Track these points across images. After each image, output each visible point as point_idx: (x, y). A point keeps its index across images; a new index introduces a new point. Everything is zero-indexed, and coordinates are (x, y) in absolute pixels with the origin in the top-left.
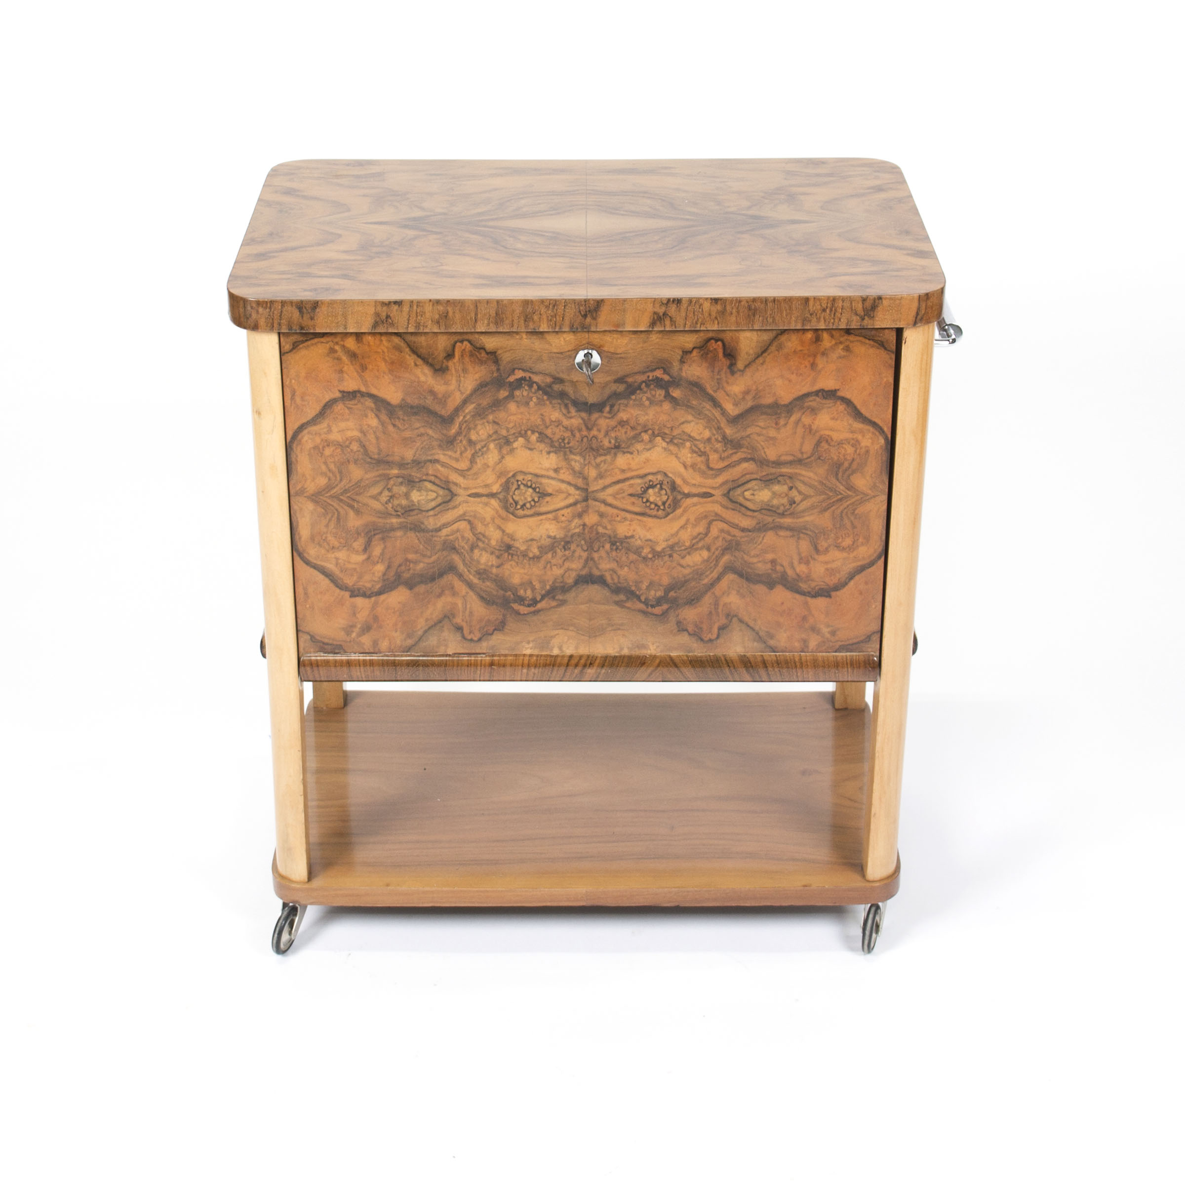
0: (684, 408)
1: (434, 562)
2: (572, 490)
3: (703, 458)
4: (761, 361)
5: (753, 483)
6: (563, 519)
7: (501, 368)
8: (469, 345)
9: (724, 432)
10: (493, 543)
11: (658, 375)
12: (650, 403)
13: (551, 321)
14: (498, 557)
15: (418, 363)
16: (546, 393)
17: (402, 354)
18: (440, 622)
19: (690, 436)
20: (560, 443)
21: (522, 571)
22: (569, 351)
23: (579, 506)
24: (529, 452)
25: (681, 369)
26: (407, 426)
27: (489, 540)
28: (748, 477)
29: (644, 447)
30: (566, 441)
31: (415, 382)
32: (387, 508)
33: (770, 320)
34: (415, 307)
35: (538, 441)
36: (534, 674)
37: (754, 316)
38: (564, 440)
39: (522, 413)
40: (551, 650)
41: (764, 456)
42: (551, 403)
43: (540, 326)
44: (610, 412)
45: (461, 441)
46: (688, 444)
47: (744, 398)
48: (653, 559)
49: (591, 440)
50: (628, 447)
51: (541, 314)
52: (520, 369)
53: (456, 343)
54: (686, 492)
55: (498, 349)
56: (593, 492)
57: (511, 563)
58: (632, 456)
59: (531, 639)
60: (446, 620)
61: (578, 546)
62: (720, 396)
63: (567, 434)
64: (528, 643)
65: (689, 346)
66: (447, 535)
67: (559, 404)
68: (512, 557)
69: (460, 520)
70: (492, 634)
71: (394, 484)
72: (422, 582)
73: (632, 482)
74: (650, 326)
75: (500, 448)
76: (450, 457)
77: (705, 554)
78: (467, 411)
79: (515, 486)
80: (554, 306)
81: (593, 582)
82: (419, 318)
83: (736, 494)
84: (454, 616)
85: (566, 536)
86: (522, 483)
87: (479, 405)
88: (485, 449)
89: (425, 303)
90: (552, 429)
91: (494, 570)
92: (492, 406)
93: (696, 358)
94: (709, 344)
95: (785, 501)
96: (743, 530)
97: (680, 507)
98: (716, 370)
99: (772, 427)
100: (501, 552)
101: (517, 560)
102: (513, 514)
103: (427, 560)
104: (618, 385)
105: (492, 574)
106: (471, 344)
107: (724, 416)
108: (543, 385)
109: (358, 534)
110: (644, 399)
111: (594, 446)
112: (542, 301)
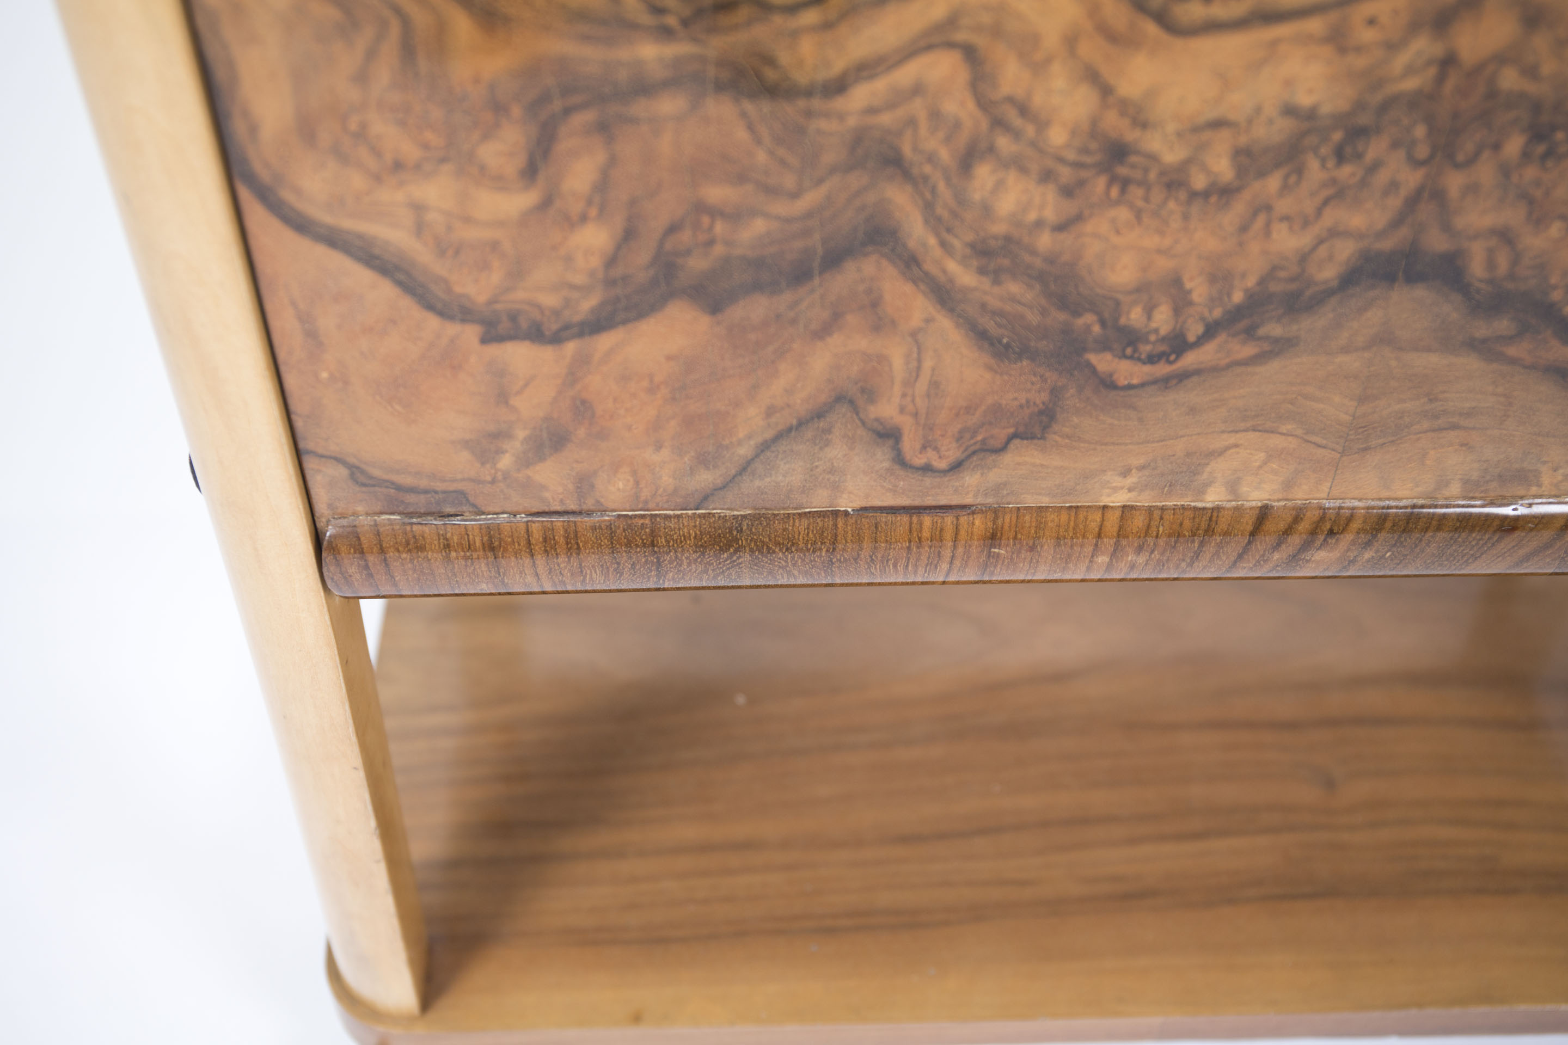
1: (809, 215)
6: (1368, 35)
10: (1057, 137)
14: (1068, 192)
18: (819, 414)
21: (1151, 241)
27: (1042, 125)
40: (1201, 491)
57: (1113, 213)
59: (1136, 462)
60: (843, 409)
61: (1395, 145)
64: (1126, 472)
66: (871, 111)
68: (1123, 191)
69: (929, 48)
70: (1003, 449)
72: (757, 287)
81: (1413, 277)
84: (870, 394)
85: (1359, 106)
91: (1045, 241)
100: (1084, 174)
101: (1140, 203)
102: (1161, 18)
103: (782, 208)
105: (1033, 252)
109: (499, 108)
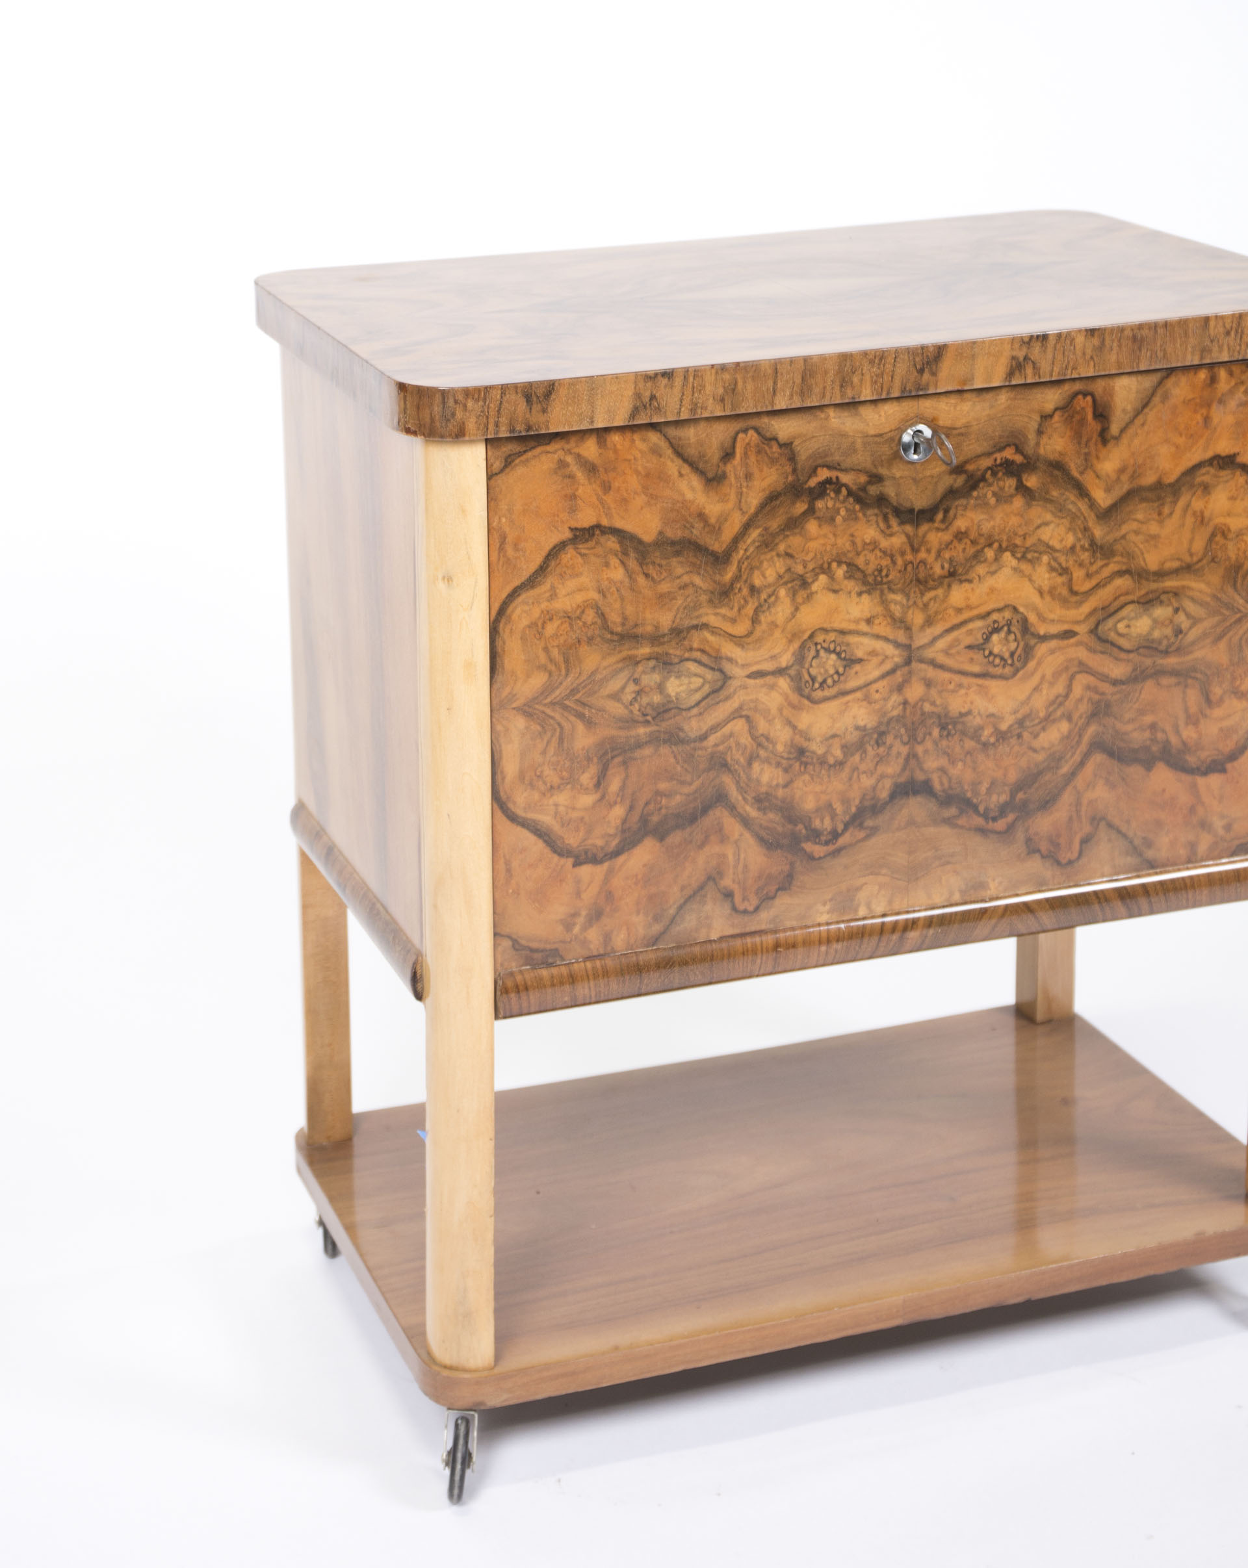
0: (1041, 503)
1: (696, 792)
2: (890, 650)
3: (1064, 579)
4: (1141, 422)
5: (1130, 607)
6: (877, 696)
7: (799, 467)
8: (755, 435)
9: (1093, 534)
10: (780, 748)
11: (1009, 457)
12: (997, 500)
13: (876, 382)
14: (786, 770)
15: (683, 472)
16: (859, 500)
17: (662, 459)
18: (701, 887)
19: (1048, 546)
20: (875, 577)
21: (818, 788)
22: (891, 431)
23: (899, 673)
24: (832, 596)
25: (1038, 444)
26: (665, 574)
27: (774, 744)
28: (1123, 599)
29: (987, 569)
30: (884, 573)
31: (678, 501)
32: (631, 712)
33: (1160, 354)
34: (691, 379)
35: (846, 578)
36: (836, 951)
37: (1140, 350)
38: (880, 571)
39: (825, 536)
40: (856, 911)
41: (1142, 563)
42: (864, 515)
43: (861, 392)
44: (943, 521)
45: (740, 589)
46: (1045, 559)
47: (1118, 479)
48: (997, 744)
49: (917, 567)
50: (967, 572)
51: (863, 374)
52: (823, 466)
53: (737, 434)
54: (1042, 633)
55: (795, 438)
56: (918, 648)
57: (803, 778)
58: (972, 585)
59: (828, 897)
60: (711, 883)
61: (896, 737)
62: (1088, 480)
63: (886, 562)
64: (824, 904)
65: (1049, 407)
66: (716, 745)
67: (876, 515)
68: (805, 767)
69: (734, 718)
70: (773, 898)
71: (644, 672)
72: (677, 827)
73: (971, 626)
74: (1006, 378)
75: (794, 594)
76: (724, 616)
77: (1065, 726)
78: (749, 541)
79: (813, 653)
80: (881, 359)
81: (916, 793)
82: (696, 395)
83: (1106, 628)
84: (721, 874)
85: (880, 723)
86: (822, 647)
87: (766, 529)
88: (773, 599)
89: (705, 370)
90: (865, 555)
91: (780, 793)
92: (783, 530)
93: (1057, 425)
94: (1075, 401)
95: (1168, 631)
96: (1115, 683)
97: (1033, 657)
98: (1084, 440)
99: (1154, 520)
100: (791, 762)
101: (812, 773)
102: (809, 698)
103: (687, 790)
104: (954, 476)
105: (776, 798)
106: (759, 433)
107: (1092, 510)
108: (854, 488)
109: (589, 759)
110: (990, 495)
111: (921, 576)
112: (865, 354)
